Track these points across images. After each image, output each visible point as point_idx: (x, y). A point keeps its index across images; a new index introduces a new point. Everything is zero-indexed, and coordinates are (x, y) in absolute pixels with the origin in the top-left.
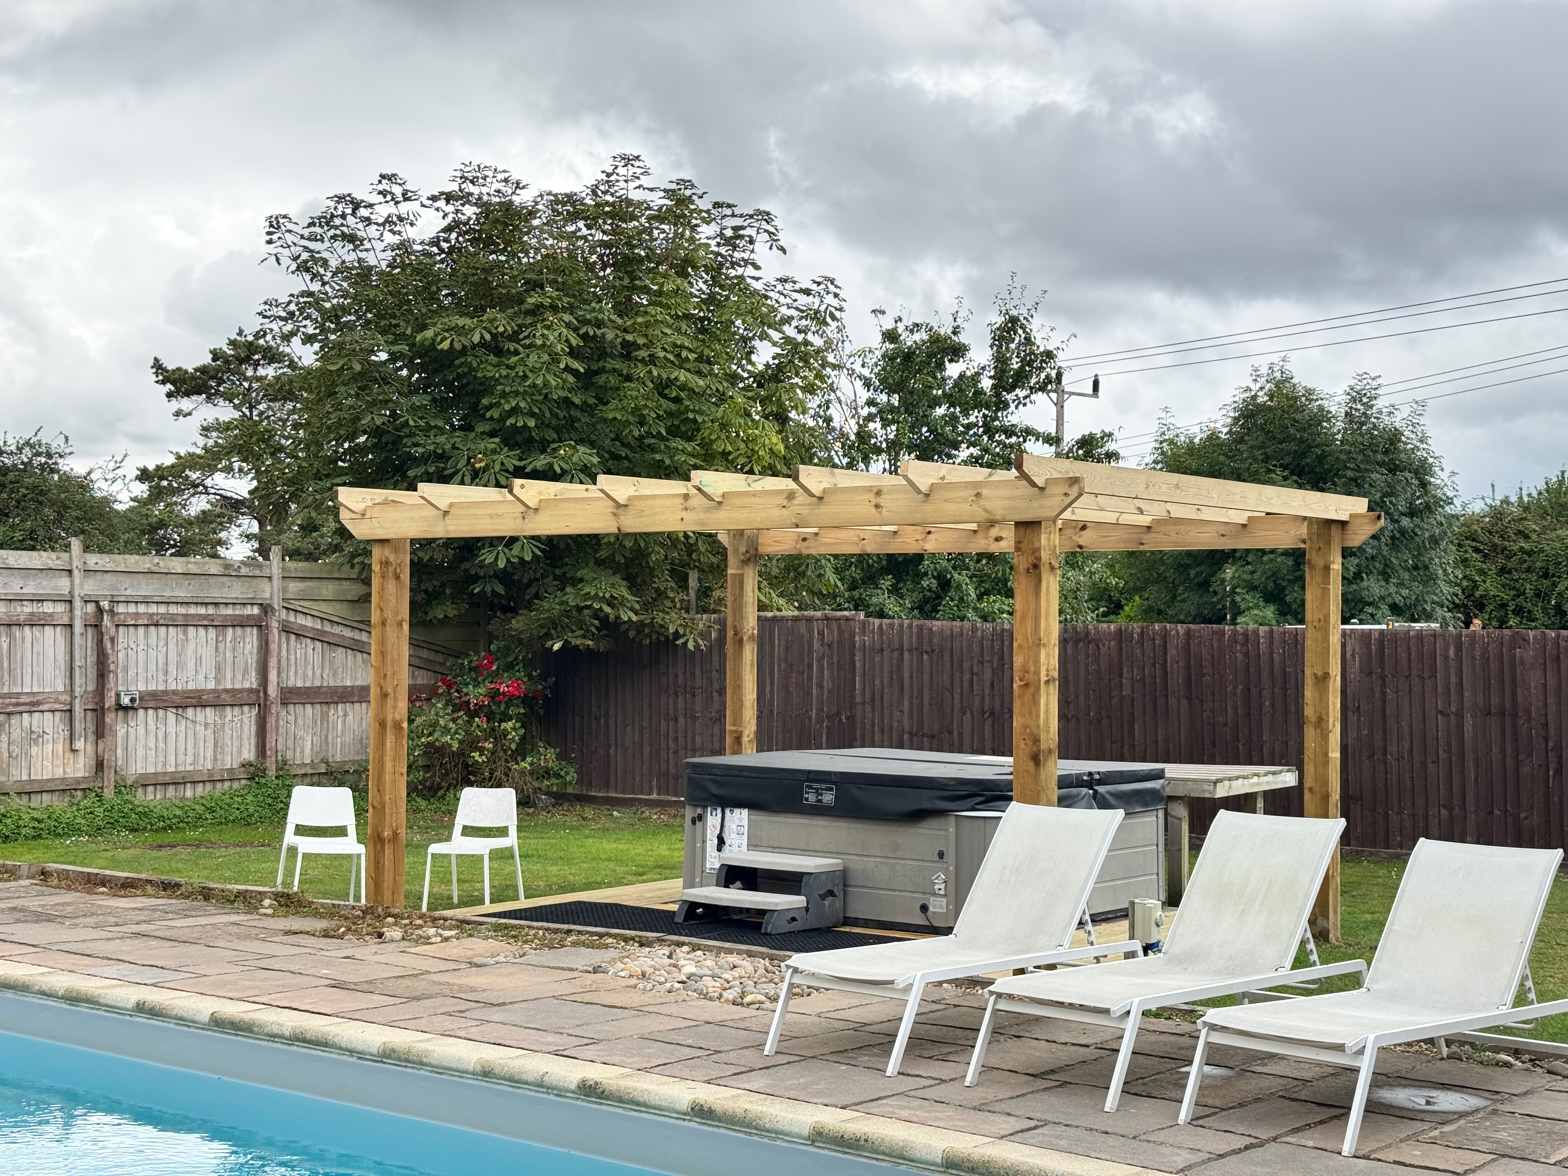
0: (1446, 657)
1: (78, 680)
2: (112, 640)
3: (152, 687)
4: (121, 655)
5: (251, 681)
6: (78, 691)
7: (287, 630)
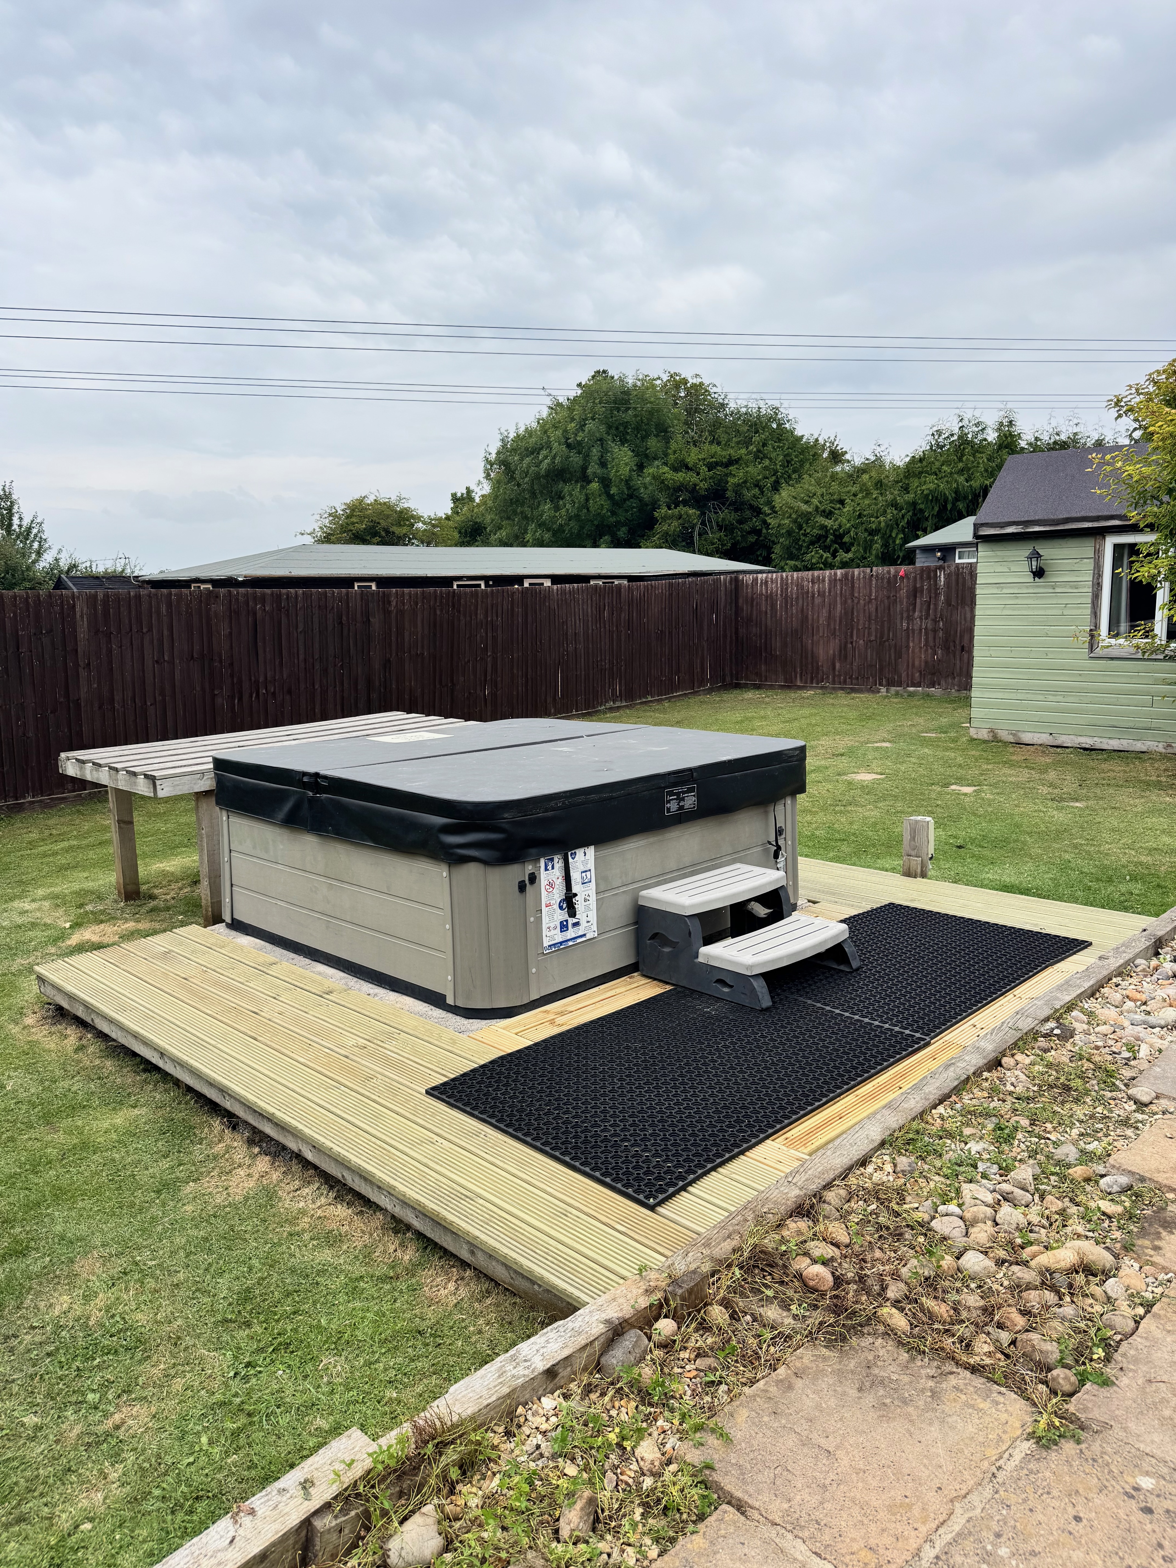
0: (158, 613)
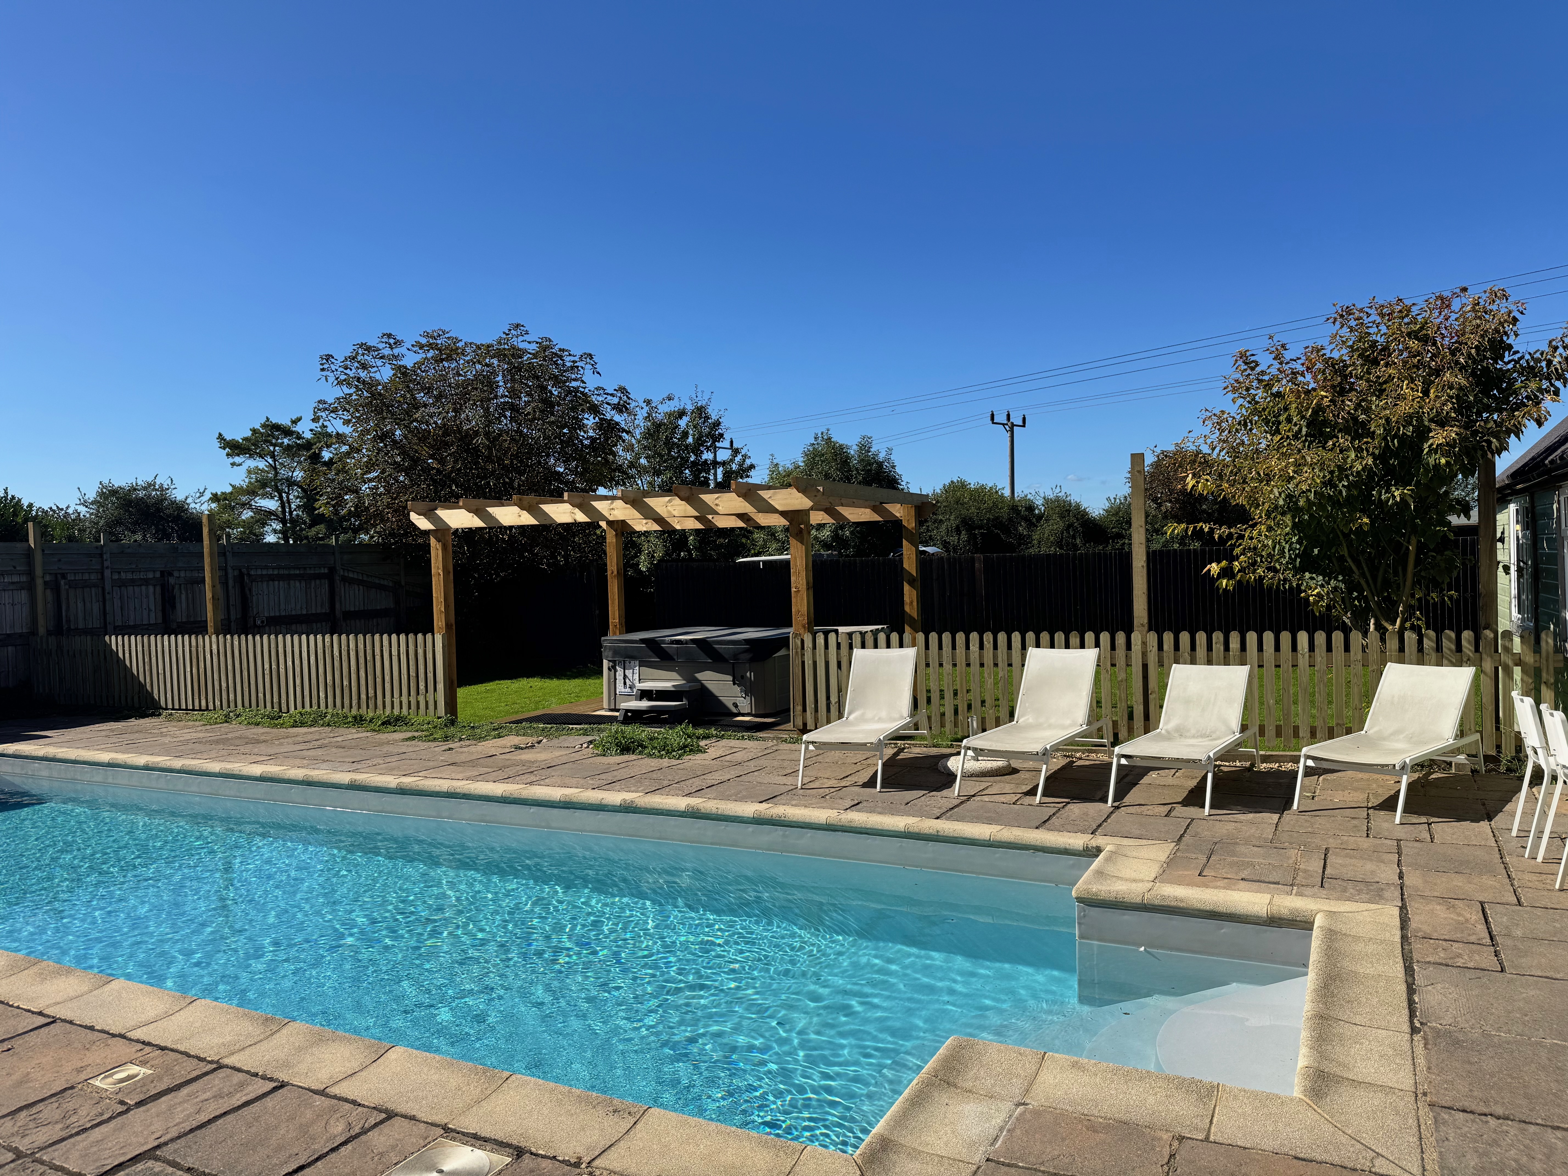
1: (232, 612)
2: (250, 590)
3: (272, 614)
4: (254, 598)
5: (326, 609)
6: (233, 617)
7: (344, 579)
